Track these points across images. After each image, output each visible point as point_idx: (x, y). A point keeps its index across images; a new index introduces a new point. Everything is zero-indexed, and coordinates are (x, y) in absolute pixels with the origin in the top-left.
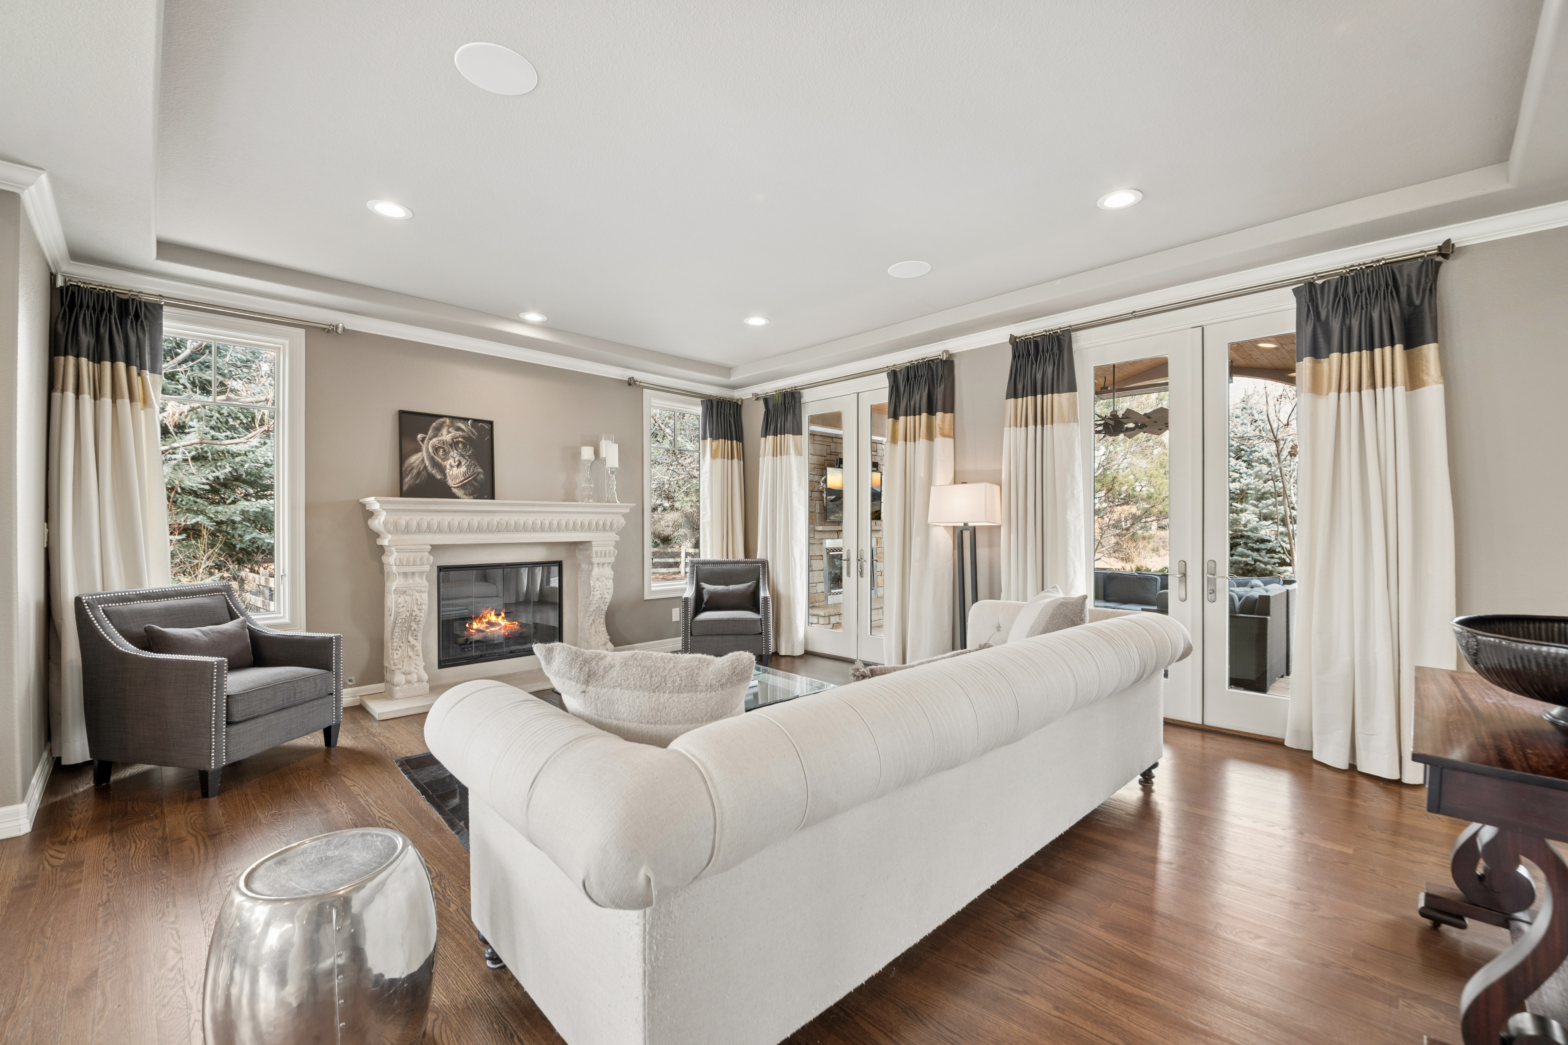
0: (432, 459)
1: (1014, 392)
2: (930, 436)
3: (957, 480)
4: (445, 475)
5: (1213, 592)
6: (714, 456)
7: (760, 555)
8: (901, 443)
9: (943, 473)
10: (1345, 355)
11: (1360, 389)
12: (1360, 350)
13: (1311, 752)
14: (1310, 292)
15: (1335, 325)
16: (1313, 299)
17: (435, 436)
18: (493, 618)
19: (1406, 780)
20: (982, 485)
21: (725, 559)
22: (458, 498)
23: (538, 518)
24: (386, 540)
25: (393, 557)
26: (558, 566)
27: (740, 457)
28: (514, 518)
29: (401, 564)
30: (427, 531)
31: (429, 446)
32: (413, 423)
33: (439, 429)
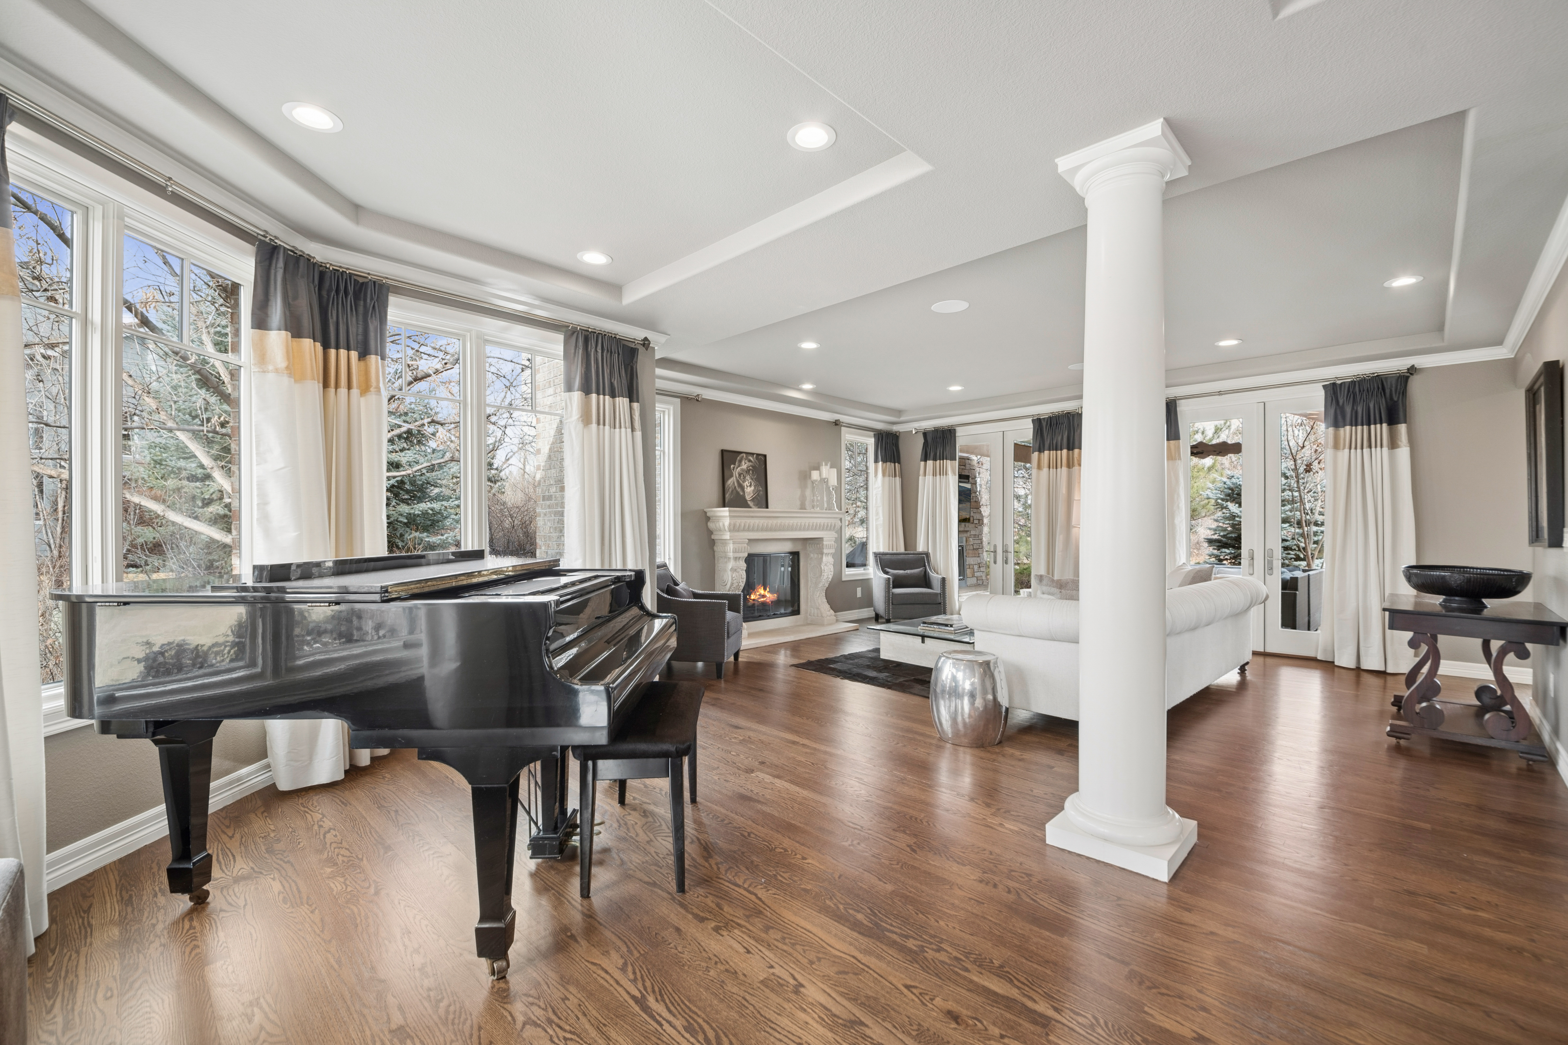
0: (738, 481)
2: (1070, 466)
4: (744, 491)
5: (1272, 569)
6: (884, 475)
7: (921, 548)
10: (1354, 428)
11: (1362, 448)
12: (1362, 425)
13: (1333, 662)
14: (1333, 389)
15: (1348, 409)
16: (1335, 393)
17: (739, 466)
18: (762, 591)
19: (1389, 671)
21: (891, 551)
22: (751, 507)
23: (791, 522)
24: (727, 536)
25: (730, 547)
26: (795, 555)
27: (902, 476)
28: (780, 521)
29: (735, 551)
30: (738, 531)
31: (736, 473)
32: (728, 458)
33: (740, 461)
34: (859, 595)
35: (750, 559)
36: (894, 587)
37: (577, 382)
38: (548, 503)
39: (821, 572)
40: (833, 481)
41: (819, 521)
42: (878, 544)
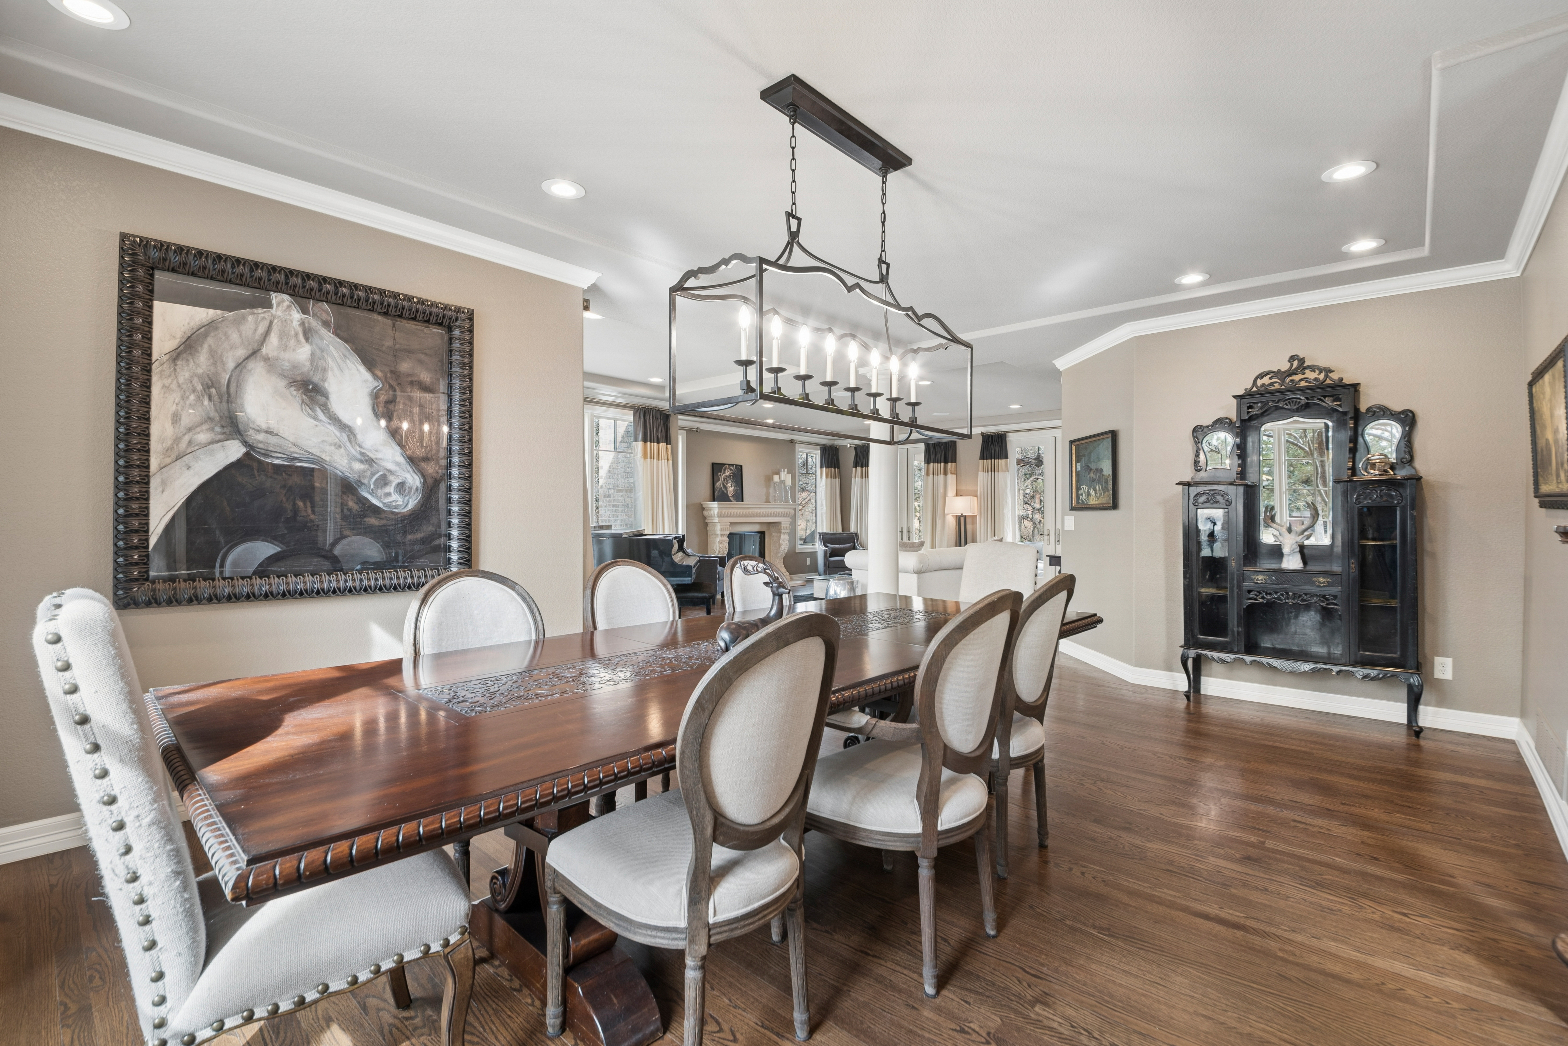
0: (723, 484)
1: (983, 457)
2: (945, 473)
3: (958, 494)
4: (727, 491)
6: (827, 477)
7: (852, 530)
8: (931, 476)
9: (951, 491)
17: (724, 473)
20: (969, 498)
21: (831, 532)
22: (732, 501)
23: (759, 511)
24: (716, 520)
25: (718, 527)
26: (762, 534)
27: (840, 478)
28: (751, 511)
29: (721, 530)
30: (724, 517)
31: (722, 478)
32: (716, 468)
33: (725, 470)
34: (808, 563)
35: (731, 536)
36: (830, 557)
37: (640, 436)
38: (608, 499)
39: (780, 545)
40: (789, 482)
41: (778, 510)
42: (824, 527)
